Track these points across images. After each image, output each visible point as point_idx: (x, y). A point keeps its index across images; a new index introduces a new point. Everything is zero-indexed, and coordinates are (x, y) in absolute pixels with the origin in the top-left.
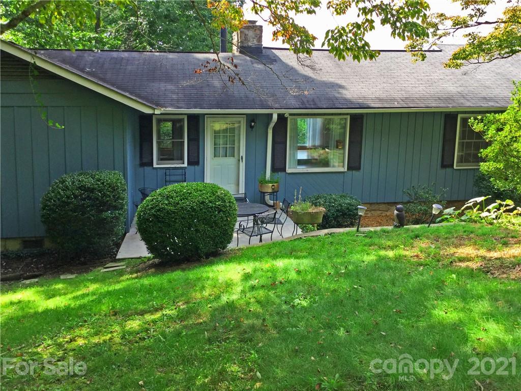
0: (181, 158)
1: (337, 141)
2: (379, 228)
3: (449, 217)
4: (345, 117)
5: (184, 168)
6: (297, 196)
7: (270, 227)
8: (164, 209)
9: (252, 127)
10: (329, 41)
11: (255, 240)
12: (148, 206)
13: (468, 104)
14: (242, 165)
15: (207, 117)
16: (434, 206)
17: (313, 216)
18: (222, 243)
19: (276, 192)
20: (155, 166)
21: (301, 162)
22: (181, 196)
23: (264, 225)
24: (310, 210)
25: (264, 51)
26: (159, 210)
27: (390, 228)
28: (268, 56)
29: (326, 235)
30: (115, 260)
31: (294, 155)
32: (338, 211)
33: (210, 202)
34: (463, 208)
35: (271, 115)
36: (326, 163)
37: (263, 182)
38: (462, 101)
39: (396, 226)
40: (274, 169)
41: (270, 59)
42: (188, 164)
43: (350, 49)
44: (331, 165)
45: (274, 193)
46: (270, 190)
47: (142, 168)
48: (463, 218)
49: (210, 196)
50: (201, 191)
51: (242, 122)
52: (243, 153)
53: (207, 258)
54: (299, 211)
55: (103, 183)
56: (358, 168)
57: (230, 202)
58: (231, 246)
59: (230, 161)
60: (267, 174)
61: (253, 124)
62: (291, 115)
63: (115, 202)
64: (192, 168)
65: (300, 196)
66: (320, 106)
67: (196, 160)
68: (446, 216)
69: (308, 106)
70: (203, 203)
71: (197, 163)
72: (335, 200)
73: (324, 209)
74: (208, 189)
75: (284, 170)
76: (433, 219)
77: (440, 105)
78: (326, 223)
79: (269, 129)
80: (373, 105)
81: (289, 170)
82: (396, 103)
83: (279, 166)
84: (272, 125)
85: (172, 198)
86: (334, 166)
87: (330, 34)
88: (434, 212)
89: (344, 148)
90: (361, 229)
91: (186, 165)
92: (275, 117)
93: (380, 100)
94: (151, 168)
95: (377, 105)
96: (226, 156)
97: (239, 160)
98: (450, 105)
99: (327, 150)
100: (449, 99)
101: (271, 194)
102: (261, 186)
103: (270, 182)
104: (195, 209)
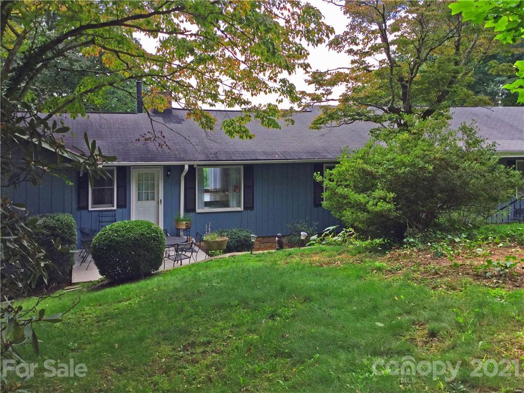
0: (112, 203)
1: (235, 186)
2: (266, 251)
3: (314, 242)
4: (239, 166)
5: (114, 211)
6: (208, 228)
7: (188, 254)
8: (114, 240)
9: (168, 176)
10: (225, 126)
11: (177, 265)
12: (101, 238)
13: (330, 156)
14: (161, 207)
15: (133, 168)
16: (301, 233)
17: (220, 244)
18: (156, 264)
19: (189, 229)
20: (90, 209)
21: (207, 204)
22: (126, 230)
23: (184, 253)
24: (217, 240)
25: (173, 111)
26: (111, 241)
27: (273, 251)
28: (177, 116)
29: (229, 257)
30: (71, 284)
31: (201, 198)
32: (238, 241)
33: (148, 234)
34: (323, 235)
35: (183, 166)
36: (226, 205)
37: (178, 221)
38: (325, 154)
39: (278, 249)
40: (187, 210)
41: (179, 118)
42: (117, 207)
43: (238, 132)
44: (231, 206)
45: (188, 229)
46: (184, 227)
47: (79, 212)
48: (323, 243)
49: (147, 230)
50: (139, 226)
51: (160, 173)
52: (161, 197)
53: (145, 277)
54: (210, 240)
55: (62, 223)
56: (252, 208)
57: (161, 234)
58: (161, 268)
59: (151, 204)
60: (181, 214)
61: (169, 173)
62: (198, 165)
63: (71, 237)
64: (120, 210)
65: (209, 229)
66: (220, 158)
67: (124, 203)
68: (312, 242)
69: (211, 159)
70: (142, 234)
71: (125, 206)
72: (235, 233)
73: (227, 238)
74: (145, 225)
75: (194, 210)
76: (302, 243)
77: (309, 157)
78: (229, 250)
79: (181, 178)
80: (259, 158)
81: (198, 211)
82: (277, 156)
83: (190, 208)
84: (184, 174)
85: (119, 231)
86: (233, 207)
87: (226, 123)
88: (302, 238)
89: (240, 192)
90: (254, 252)
91: (115, 208)
92: (187, 167)
93: (265, 153)
94: (86, 211)
95: (262, 158)
96: (148, 200)
97: (158, 203)
98: (316, 158)
99: (227, 193)
100: (315, 153)
101: (184, 230)
102: (177, 224)
103: (184, 221)
104: (137, 239)
